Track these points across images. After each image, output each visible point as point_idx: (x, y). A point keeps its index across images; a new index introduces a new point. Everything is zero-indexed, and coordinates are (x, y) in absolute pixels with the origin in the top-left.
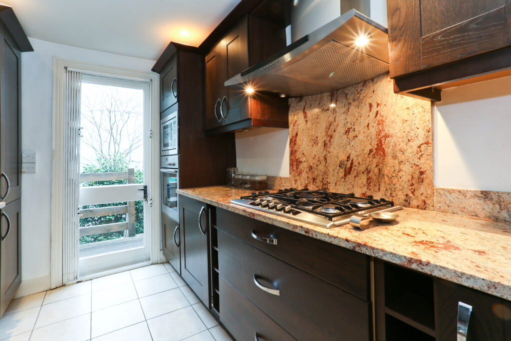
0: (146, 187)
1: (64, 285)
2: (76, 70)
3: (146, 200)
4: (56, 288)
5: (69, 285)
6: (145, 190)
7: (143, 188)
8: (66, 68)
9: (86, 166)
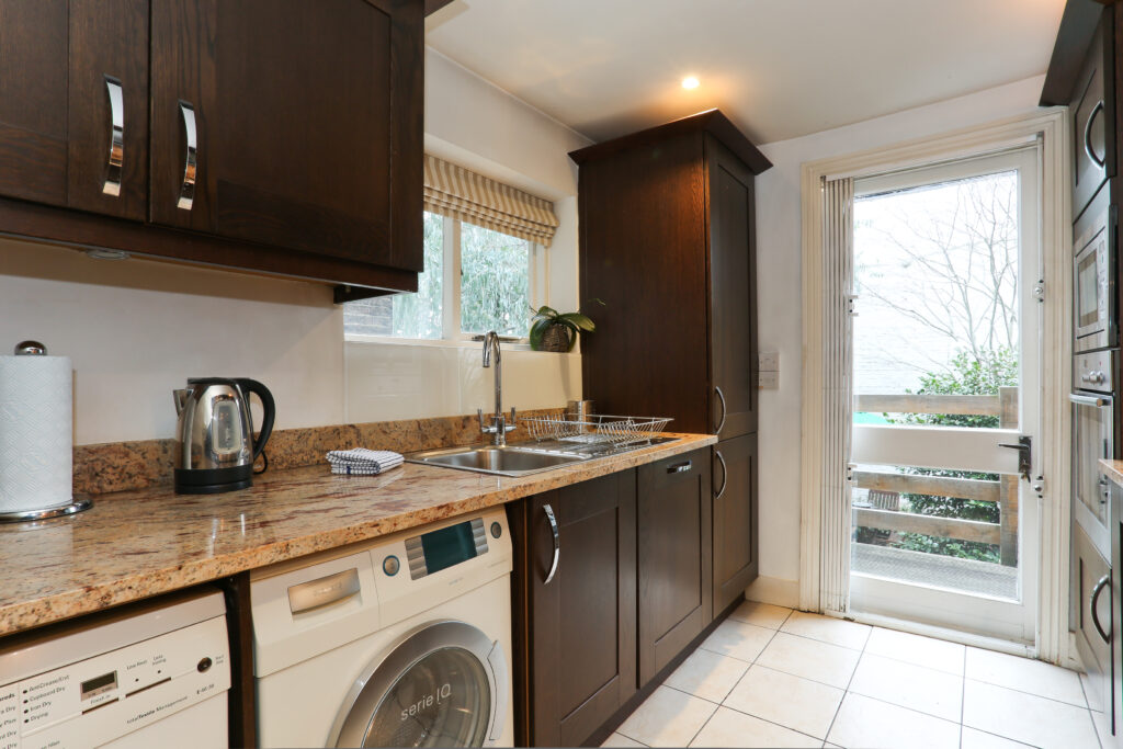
0: (1026, 441)
1: (820, 613)
2: (845, 175)
3: (1027, 476)
4: (809, 612)
5: (830, 617)
6: (1024, 448)
7: (1016, 443)
8: (823, 178)
9: (927, 377)
